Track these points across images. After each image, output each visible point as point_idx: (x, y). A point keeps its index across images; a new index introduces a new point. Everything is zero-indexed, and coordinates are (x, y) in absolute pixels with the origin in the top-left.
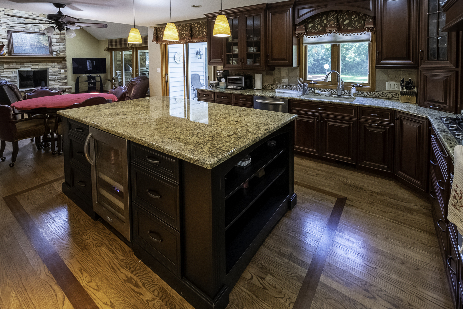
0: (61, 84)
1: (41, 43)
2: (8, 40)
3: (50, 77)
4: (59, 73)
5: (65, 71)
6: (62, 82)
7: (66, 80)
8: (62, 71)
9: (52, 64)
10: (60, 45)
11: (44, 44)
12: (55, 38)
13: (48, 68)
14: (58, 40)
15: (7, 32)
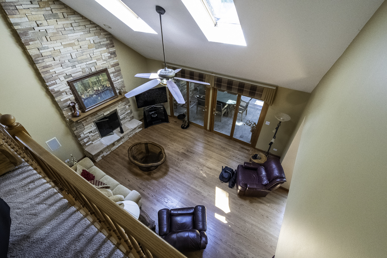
0: (129, 119)
1: (103, 86)
2: (73, 94)
3: (121, 117)
4: (125, 109)
5: (129, 106)
6: (130, 117)
7: (132, 114)
8: (127, 107)
9: (118, 103)
10: (118, 79)
11: (106, 85)
12: (113, 73)
13: (116, 109)
14: (115, 74)
15: (67, 84)
